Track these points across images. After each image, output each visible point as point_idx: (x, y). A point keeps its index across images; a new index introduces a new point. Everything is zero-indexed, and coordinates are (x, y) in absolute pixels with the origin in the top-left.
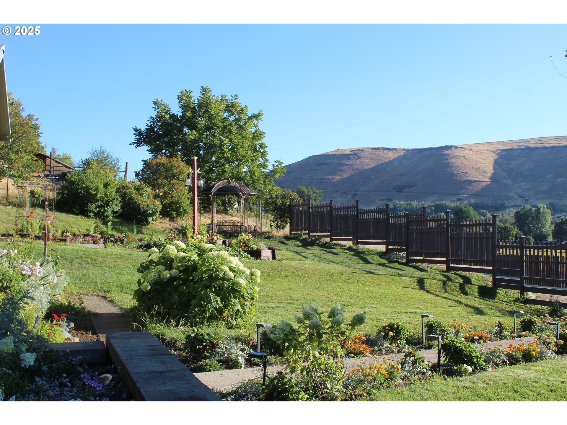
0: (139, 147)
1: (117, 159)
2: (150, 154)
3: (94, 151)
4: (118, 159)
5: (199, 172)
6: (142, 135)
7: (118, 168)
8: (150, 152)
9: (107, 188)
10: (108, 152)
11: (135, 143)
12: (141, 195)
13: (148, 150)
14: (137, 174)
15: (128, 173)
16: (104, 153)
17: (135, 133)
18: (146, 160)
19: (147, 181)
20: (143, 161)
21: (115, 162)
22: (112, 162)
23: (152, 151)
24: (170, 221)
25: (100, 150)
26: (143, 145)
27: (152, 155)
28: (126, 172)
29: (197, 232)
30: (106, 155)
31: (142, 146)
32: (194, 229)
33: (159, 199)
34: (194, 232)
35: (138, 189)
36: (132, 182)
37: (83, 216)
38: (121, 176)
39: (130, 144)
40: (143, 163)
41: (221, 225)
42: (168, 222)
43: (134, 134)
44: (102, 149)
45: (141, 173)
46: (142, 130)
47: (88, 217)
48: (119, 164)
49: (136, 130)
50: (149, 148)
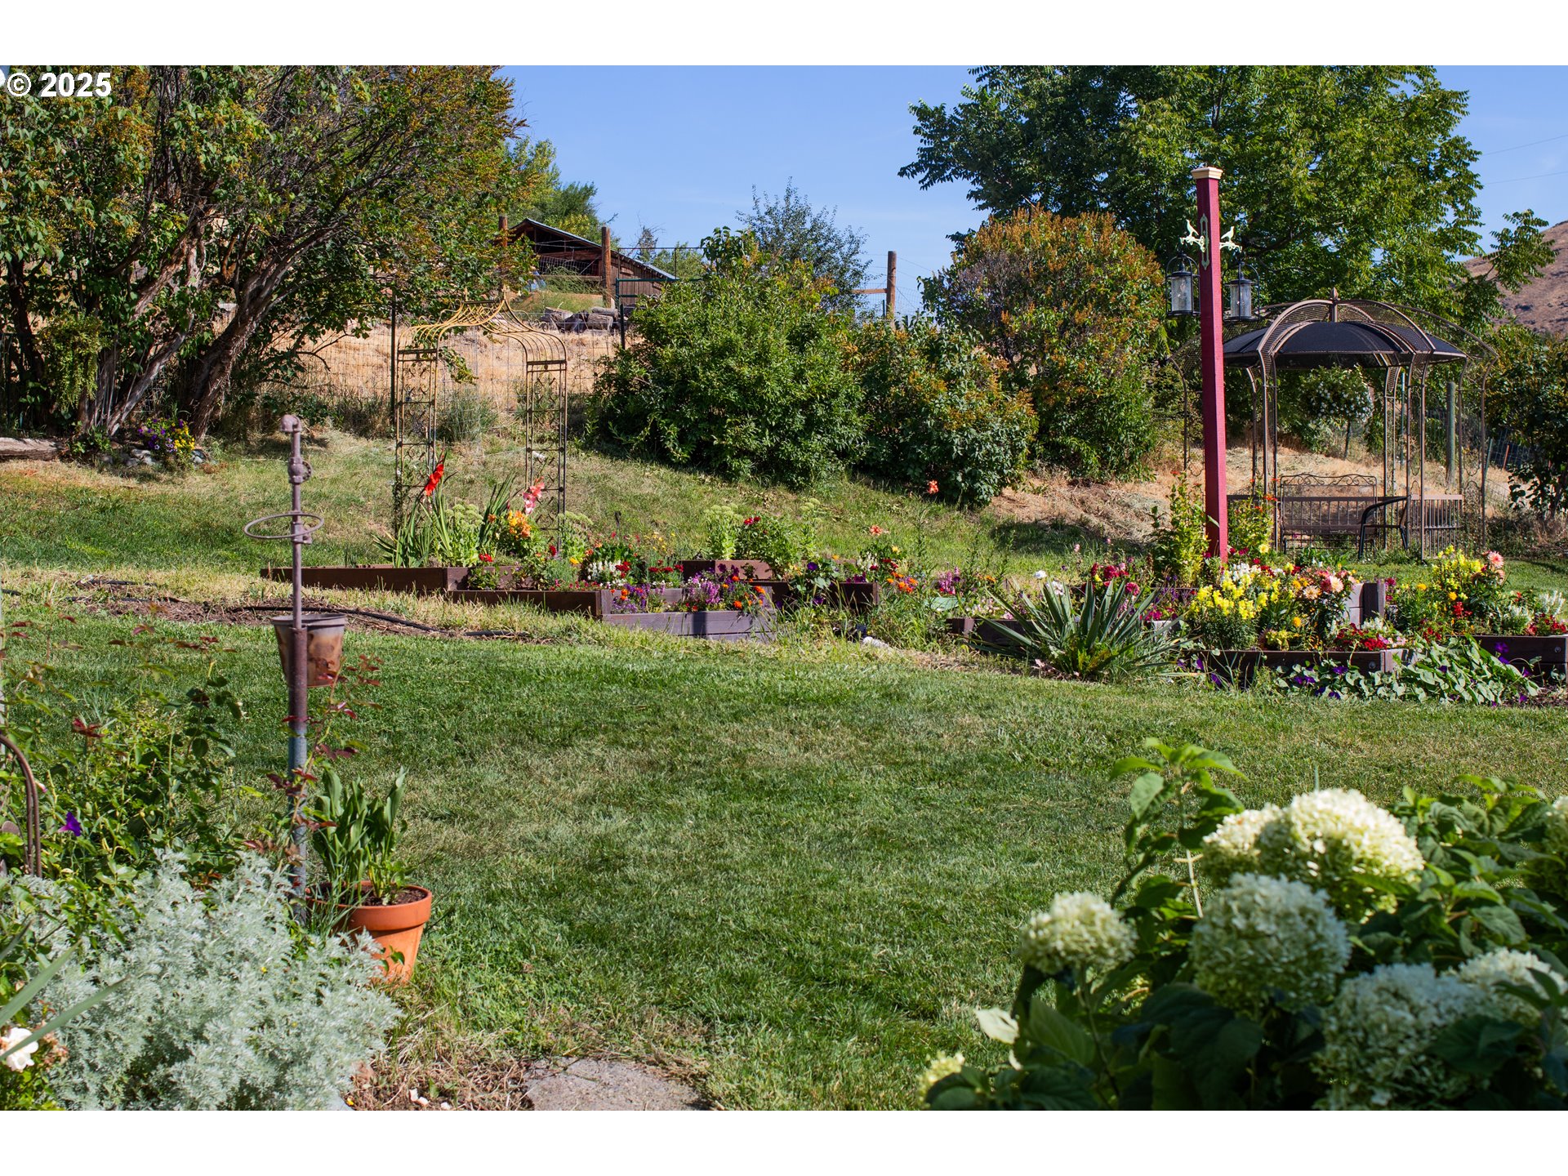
0: (938, 185)
1: (852, 239)
2: (981, 207)
3: (763, 210)
4: (857, 236)
5: (1231, 245)
6: (944, 133)
7: (856, 274)
8: (982, 202)
9: (802, 350)
10: (815, 212)
11: (918, 167)
12: (951, 379)
13: (973, 195)
14: (932, 290)
15: (896, 293)
16: (800, 216)
17: (919, 124)
18: (964, 232)
19: (972, 317)
20: (956, 237)
21: (845, 249)
22: (832, 250)
23: (989, 197)
24: (1073, 484)
25: (783, 204)
26: (954, 172)
27: (988, 212)
28: (889, 290)
29: (1226, 547)
30: (808, 226)
31: (949, 178)
32: (1213, 532)
33: (1026, 394)
34: (1213, 550)
35: (933, 351)
36: (912, 327)
37: (708, 473)
38: (871, 307)
39: (902, 172)
40: (952, 246)
41: (1293, 499)
42: (1064, 490)
43: (917, 131)
44: (792, 200)
45: (946, 284)
46: (949, 112)
47: (728, 475)
48: (861, 258)
49: (922, 113)
50: (978, 187)
